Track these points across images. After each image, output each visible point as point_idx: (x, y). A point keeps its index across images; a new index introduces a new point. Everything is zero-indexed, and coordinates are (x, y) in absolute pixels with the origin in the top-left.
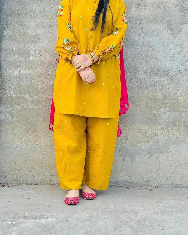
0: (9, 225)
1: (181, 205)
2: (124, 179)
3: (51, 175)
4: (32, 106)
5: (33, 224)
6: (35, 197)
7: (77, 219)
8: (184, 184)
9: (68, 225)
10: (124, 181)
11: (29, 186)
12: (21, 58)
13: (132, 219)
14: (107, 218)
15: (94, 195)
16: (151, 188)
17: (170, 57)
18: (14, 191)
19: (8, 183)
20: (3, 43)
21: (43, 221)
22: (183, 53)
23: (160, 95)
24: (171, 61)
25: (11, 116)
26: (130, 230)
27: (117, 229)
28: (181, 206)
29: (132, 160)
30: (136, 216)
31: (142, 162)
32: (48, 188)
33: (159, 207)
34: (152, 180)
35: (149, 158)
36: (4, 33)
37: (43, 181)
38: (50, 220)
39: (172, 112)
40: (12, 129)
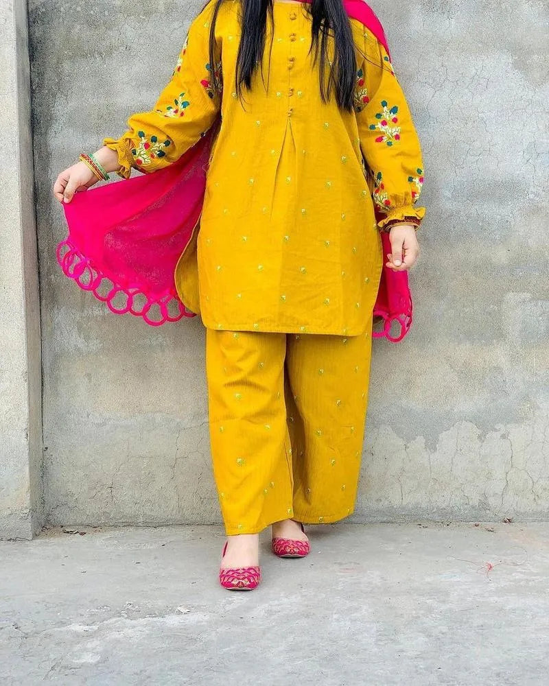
0: (77, 635)
2: (410, 500)
3: (202, 497)
5: (144, 629)
6: (156, 558)
7: (270, 613)
10: (410, 506)
11: (140, 531)
13: (430, 610)
14: (357, 609)
15: (305, 544)
16: (489, 525)
17: (525, 147)
18: (99, 541)
19: (82, 525)
20: (53, 135)
21: (173, 621)
23: (501, 256)
24: (527, 157)
25: (82, 336)
26: (422, 639)
29: (432, 446)
30: (444, 602)
31: (461, 450)
32: (193, 534)
33: (513, 575)
34: (492, 501)
35: (479, 437)
36: (53, 107)
37: (178, 517)
38: (193, 618)
39: (540, 303)
40: (88, 372)
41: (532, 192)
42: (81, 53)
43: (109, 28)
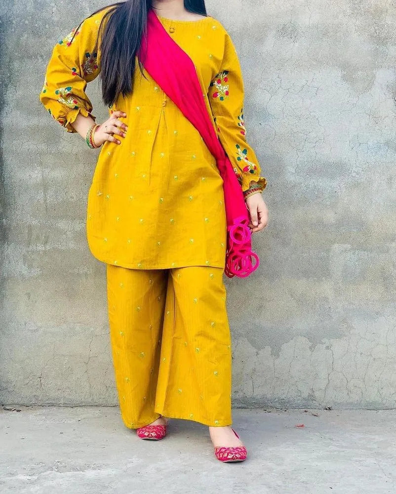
0: (23, 482)
1: (375, 443)
2: (258, 393)
3: (107, 386)
4: (72, 245)
6: (74, 430)
7: (158, 470)
8: (384, 401)
9: (142, 481)
10: (259, 397)
11: (62, 410)
12: (43, 147)
13: (271, 470)
16: (315, 412)
17: (351, 138)
18: (32, 417)
19: (18, 405)
20: (5, 115)
21: (90, 474)
22: (377, 127)
23: (330, 217)
24: (352, 145)
25: (26, 265)
26: (264, 489)
27: (238, 488)
28: (375, 445)
29: (276, 354)
30: (280, 464)
31: (297, 357)
32: (101, 413)
33: (330, 447)
34: (317, 394)
35: (310, 348)
36: (5, 94)
37: (90, 400)
38: (104, 473)
39: (357, 252)
40: (28, 292)
41: (354, 172)
42: (27, 55)
43: (49, 37)
